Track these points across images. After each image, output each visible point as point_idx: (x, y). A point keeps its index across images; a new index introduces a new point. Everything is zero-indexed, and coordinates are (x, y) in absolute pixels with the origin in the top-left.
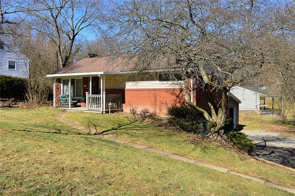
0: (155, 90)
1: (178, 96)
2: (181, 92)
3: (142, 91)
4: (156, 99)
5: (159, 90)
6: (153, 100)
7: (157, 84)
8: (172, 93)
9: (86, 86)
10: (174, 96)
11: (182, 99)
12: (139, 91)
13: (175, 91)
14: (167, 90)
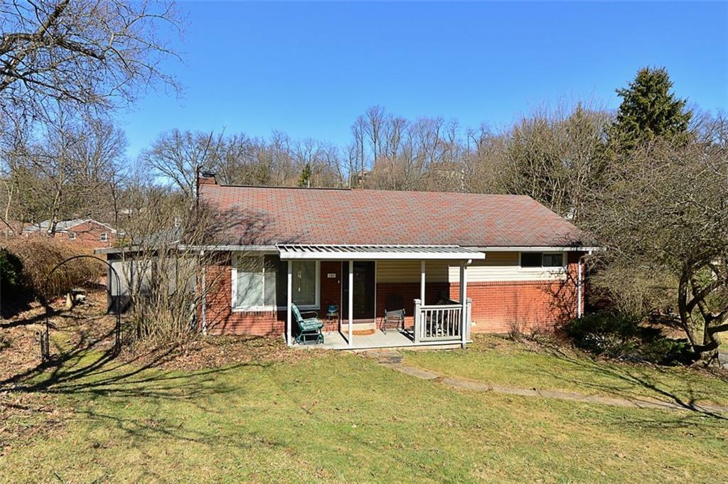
0: (515, 284)
1: (556, 296)
2: (561, 287)
3: (488, 287)
4: (516, 303)
5: (524, 284)
6: (511, 303)
7: (517, 273)
8: (546, 290)
9: (328, 275)
10: (551, 296)
11: (563, 300)
12: (481, 287)
13: (553, 285)
14: (538, 285)
